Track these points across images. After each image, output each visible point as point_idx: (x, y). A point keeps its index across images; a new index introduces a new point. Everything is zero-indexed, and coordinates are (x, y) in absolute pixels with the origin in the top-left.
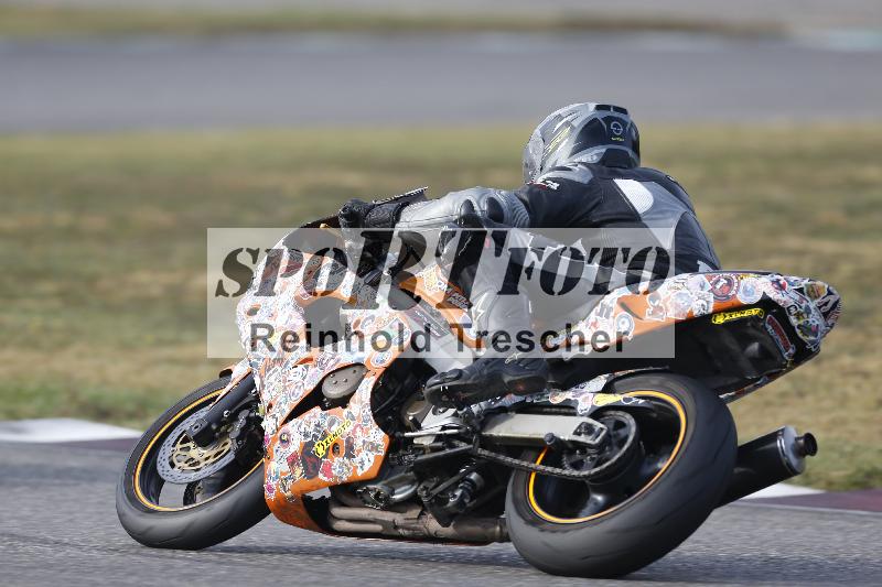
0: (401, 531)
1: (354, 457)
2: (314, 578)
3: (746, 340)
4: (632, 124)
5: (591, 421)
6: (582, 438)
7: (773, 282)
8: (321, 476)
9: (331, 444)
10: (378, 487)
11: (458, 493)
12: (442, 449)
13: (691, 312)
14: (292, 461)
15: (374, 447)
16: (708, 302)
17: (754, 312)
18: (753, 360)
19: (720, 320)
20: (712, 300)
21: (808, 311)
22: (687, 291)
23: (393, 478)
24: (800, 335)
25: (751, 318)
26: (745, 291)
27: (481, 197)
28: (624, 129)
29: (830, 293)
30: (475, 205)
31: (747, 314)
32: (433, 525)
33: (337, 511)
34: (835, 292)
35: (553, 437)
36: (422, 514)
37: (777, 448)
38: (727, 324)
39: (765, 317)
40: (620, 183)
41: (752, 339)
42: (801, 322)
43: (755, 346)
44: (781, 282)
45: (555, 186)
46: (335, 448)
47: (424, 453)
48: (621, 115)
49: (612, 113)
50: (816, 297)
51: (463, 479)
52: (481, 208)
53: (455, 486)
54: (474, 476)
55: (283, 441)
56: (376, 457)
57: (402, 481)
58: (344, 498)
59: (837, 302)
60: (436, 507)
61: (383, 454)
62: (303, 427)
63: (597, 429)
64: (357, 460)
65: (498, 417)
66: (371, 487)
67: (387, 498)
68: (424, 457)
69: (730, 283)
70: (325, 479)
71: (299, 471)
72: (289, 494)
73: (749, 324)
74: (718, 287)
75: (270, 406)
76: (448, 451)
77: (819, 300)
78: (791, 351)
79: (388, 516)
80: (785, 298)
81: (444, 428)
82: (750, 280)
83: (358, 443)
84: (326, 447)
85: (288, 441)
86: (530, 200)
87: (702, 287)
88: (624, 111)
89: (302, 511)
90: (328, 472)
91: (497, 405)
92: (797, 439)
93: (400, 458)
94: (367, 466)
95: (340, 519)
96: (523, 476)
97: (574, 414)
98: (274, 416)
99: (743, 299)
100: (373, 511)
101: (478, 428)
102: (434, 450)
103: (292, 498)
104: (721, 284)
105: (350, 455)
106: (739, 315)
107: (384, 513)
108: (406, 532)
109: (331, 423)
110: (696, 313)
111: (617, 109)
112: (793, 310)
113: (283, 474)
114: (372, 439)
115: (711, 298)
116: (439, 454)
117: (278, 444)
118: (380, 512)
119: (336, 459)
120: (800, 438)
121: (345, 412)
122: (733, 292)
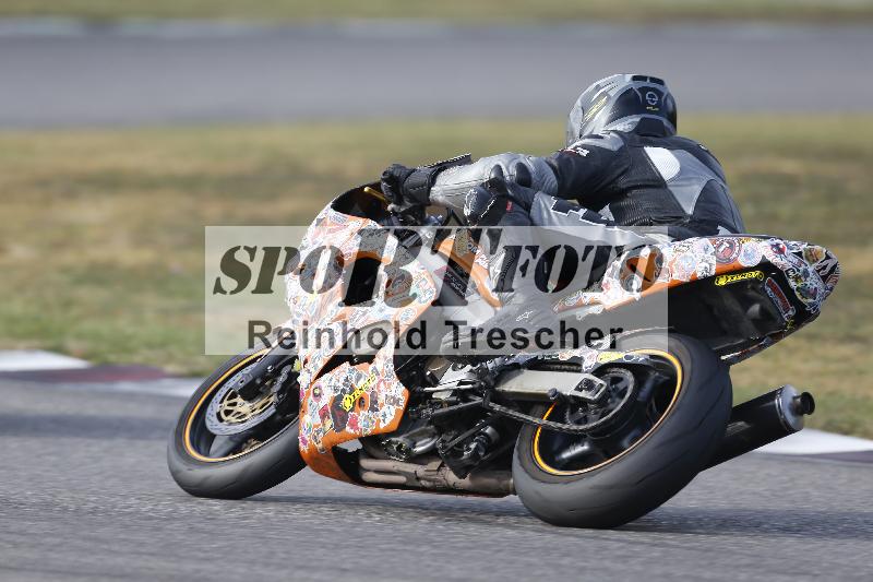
0: (423, 482)
1: (377, 410)
2: (746, 561)
3: (747, 302)
4: (669, 95)
5: (592, 377)
6: (583, 394)
7: (773, 246)
8: (348, 428)
9: (357, 397)
10: (400, 439)
11: (473, 446)
12: (456, 403)
13: (695, 274)
14: (323, 414)
15: (396, 401)
16: (710, 265)
17: (754, 275)
18: (754, 321)
19: (722, 282)
20: (715, 263)
21: (806, 274)
22: (691, 254)
23: (415, 431)
24: (799, 298)
25: (751, 280)
26: (746, 254)
27: (510, 162)
28: (660, 98)
29: (828, 257)
30: (504, 170)
31: (747, 276)
32: (451, 477)
33: (365, 463)
34: (833, 256)
35: (556, 393)
36: (442, 465)
37: (774, 406)
38: (728, 286)
39: (764, 280)
40: (649, 150)
41: (752, 301)
42: (799, 285)
43: (756, 308)
44: (781, 246)
45: (585, 153)
46: (361, 402)
47: (442, 407)
48: (657, 86)
49: (648, 83)
50: (814, 261)
51: (479, 433)
52: (510, 173)
53: (471, 439)
54: (489, 430)
55: (315, 395)
56: (397, 411)
57: (423, 434)
58: (373, 451)
59: (835, 266)
60: (451, 459)
61: (403, 408)
62: (334, 380)
63: (597, 385)
64: (381, 413)
65: (511, 373)
66: (394, 439)
67: (408, 451)
68: (441, 411)
69: (732, 246)
70: (352, 431)
71: (329, 423)
72: (320, 446)
73: (749, 286)
74: (721, 250)
75: (306, 362)
76: (462, 405)
77: (817, 264)
78: (791, 313)
79: (411, 468)
80: (784, 261)
81: (461, 383)
82: (750, 244)
83: (381, 398)
84: (353, 401)
85: (320, 395)
86: (560, 167)
87: (706, 250)
88: (661, 82)
89: (333, 463)
90: (354, 425)
91: (511, 362)
92: (794, 398)
93: (418, 412)
94: (389, 419)
95: (369, 471)
97: (579, 371)
98: (309, 371)
99: (743, 262)
100: (398, 464)
101: (492, 383)
102: (450, 404)
103: (323, 449)
104: (723, 247)
105: (374, 409)
106: (740, 278)
107: (408, 465)
108: (428, 484)
109: (359, 378)
110: (699, 275)
111: (653, 80)
112: (791, 273)
113: (315, 426)
114: (393, 394)
115: (713, 260)
116: (455, 407)
117: (311, 397)
118: (404, 464)
119: (362, 412)
120: (798, 397)
121: (371, 367)
122: (734, 255)
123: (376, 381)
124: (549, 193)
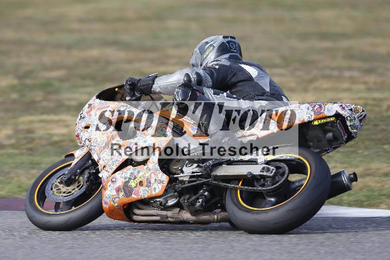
0: (170, 219)
1: (151, 186)
3: (326, 132)
4: (238, 43)
5: (267, 166)
6: (265, 174)
7: (340, 106)
8: (133, 196)
9: (139, 181)
10: (161, 200)
11: (200, 200)
12: (196, 181)
13: (304, 120)
14: (118, 190)
15: (161, 182)
16: (311, 115)
17: (332, 119)
18: (329, 141)
19: (316, 123)
20: (313, 114)
21: (354, 119)
22: (301, 111)
23: (168, 196)
24: (350, 129)
25: (331, 122)
26: (328, 110)
27: (192, 72)
28: (236, 45)
29: (363, 111)
30: (191, 76)
31: (328, 120)
32: (186, 215)
33: (137, 211)
34: (365, 110)
35: (251, 173)
36: (180, 211)
38: (320, 125)
39: (337, 121)
41: (329, 131)
42: (352, 124)
43: (330, 135)
44: (343, 106)
45: (217, 67)
46: (141, 183)
47: (184, 184)
48: (233, 40)
49: (229, 39)
50: (357, 113)
51: (202, 195)
52: (193, 77)
54: (206, 193)
55: (112, 182)
56: (162, 186)
57: (172, 197)
58: (140, 206)
59: (366, 115)
61: (165, 185)
62: (124, 174)
63: (271, 169)
64: (153, 187)
65: (217, 167)
66: (157, 200)
67: (165, 205)
68: (186, 185)
69: (320, 107)
70: (136, 197)
71: (122, 194)
72: (116, 204)
73: (329, 125)
75: (105, 166)
76: (198, 182)
77: (359, 114)
78: (346, 136)
79: (164, 213)
80: (346, 113)
82: (329, 106)
83: (153, 180)
84: (136, 183)
85: (115, 181)
87: (308, 109)
88: (234, 38)
89: (122, 212)
90: (137, 194)
91: (218, 162)
92: (350, 175)
93: (174, 186)
94: (157, 191)
96: (234, 192)
97: (257, 164)
98: (107, 171)
99: (327, 114)
100: (157, 211)
101: (209, 172)
102: (189, 182)
103: (118, 206)
104: (316, 107)
105: (148, 186)
106: (325, 121)
107: (162, 211)
108: (172, 220)
109: (139, 172)
110: (306, 120)
111: (231, 37)
112: (349, 118)
113: (113, 196)
114: (160, 178)
115: (312, 113)
116: (195, 183)
117: (110, 183)
118: (160, 211)
119: (141, 188)
120: (351, 174)
121: (145, 167)
122: (322, 111)
123: (149, 173)
124: (208, 87)
